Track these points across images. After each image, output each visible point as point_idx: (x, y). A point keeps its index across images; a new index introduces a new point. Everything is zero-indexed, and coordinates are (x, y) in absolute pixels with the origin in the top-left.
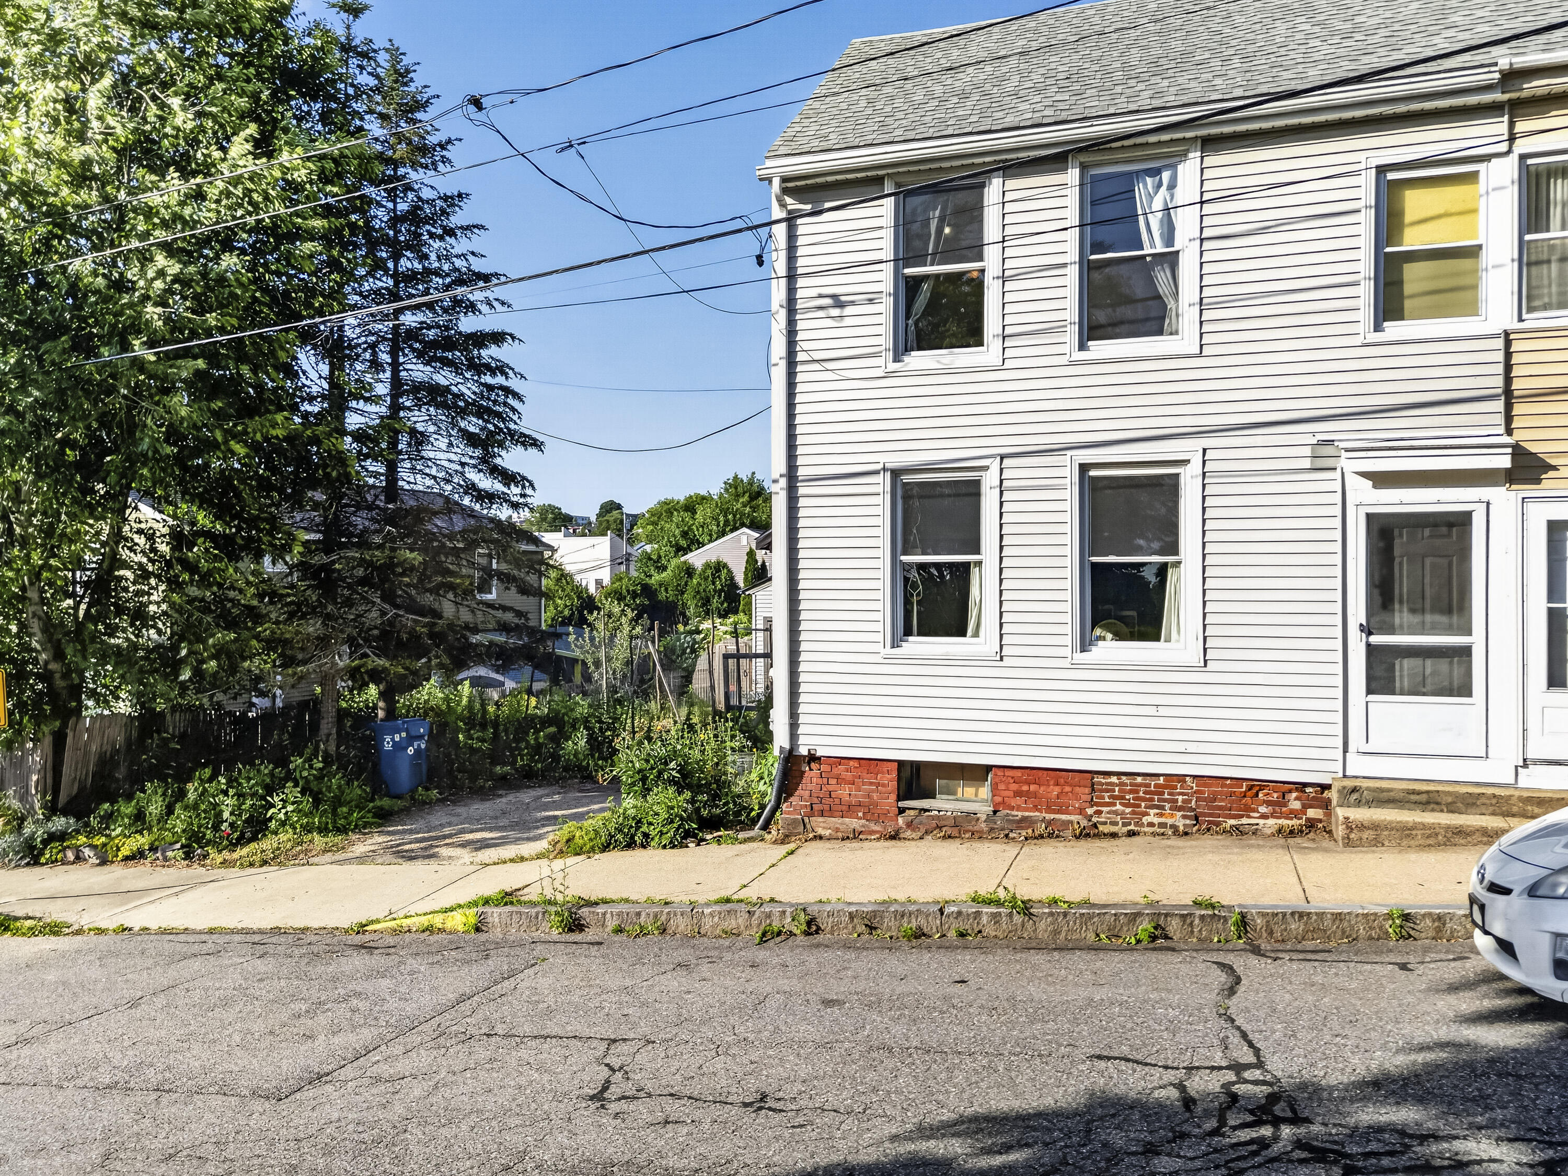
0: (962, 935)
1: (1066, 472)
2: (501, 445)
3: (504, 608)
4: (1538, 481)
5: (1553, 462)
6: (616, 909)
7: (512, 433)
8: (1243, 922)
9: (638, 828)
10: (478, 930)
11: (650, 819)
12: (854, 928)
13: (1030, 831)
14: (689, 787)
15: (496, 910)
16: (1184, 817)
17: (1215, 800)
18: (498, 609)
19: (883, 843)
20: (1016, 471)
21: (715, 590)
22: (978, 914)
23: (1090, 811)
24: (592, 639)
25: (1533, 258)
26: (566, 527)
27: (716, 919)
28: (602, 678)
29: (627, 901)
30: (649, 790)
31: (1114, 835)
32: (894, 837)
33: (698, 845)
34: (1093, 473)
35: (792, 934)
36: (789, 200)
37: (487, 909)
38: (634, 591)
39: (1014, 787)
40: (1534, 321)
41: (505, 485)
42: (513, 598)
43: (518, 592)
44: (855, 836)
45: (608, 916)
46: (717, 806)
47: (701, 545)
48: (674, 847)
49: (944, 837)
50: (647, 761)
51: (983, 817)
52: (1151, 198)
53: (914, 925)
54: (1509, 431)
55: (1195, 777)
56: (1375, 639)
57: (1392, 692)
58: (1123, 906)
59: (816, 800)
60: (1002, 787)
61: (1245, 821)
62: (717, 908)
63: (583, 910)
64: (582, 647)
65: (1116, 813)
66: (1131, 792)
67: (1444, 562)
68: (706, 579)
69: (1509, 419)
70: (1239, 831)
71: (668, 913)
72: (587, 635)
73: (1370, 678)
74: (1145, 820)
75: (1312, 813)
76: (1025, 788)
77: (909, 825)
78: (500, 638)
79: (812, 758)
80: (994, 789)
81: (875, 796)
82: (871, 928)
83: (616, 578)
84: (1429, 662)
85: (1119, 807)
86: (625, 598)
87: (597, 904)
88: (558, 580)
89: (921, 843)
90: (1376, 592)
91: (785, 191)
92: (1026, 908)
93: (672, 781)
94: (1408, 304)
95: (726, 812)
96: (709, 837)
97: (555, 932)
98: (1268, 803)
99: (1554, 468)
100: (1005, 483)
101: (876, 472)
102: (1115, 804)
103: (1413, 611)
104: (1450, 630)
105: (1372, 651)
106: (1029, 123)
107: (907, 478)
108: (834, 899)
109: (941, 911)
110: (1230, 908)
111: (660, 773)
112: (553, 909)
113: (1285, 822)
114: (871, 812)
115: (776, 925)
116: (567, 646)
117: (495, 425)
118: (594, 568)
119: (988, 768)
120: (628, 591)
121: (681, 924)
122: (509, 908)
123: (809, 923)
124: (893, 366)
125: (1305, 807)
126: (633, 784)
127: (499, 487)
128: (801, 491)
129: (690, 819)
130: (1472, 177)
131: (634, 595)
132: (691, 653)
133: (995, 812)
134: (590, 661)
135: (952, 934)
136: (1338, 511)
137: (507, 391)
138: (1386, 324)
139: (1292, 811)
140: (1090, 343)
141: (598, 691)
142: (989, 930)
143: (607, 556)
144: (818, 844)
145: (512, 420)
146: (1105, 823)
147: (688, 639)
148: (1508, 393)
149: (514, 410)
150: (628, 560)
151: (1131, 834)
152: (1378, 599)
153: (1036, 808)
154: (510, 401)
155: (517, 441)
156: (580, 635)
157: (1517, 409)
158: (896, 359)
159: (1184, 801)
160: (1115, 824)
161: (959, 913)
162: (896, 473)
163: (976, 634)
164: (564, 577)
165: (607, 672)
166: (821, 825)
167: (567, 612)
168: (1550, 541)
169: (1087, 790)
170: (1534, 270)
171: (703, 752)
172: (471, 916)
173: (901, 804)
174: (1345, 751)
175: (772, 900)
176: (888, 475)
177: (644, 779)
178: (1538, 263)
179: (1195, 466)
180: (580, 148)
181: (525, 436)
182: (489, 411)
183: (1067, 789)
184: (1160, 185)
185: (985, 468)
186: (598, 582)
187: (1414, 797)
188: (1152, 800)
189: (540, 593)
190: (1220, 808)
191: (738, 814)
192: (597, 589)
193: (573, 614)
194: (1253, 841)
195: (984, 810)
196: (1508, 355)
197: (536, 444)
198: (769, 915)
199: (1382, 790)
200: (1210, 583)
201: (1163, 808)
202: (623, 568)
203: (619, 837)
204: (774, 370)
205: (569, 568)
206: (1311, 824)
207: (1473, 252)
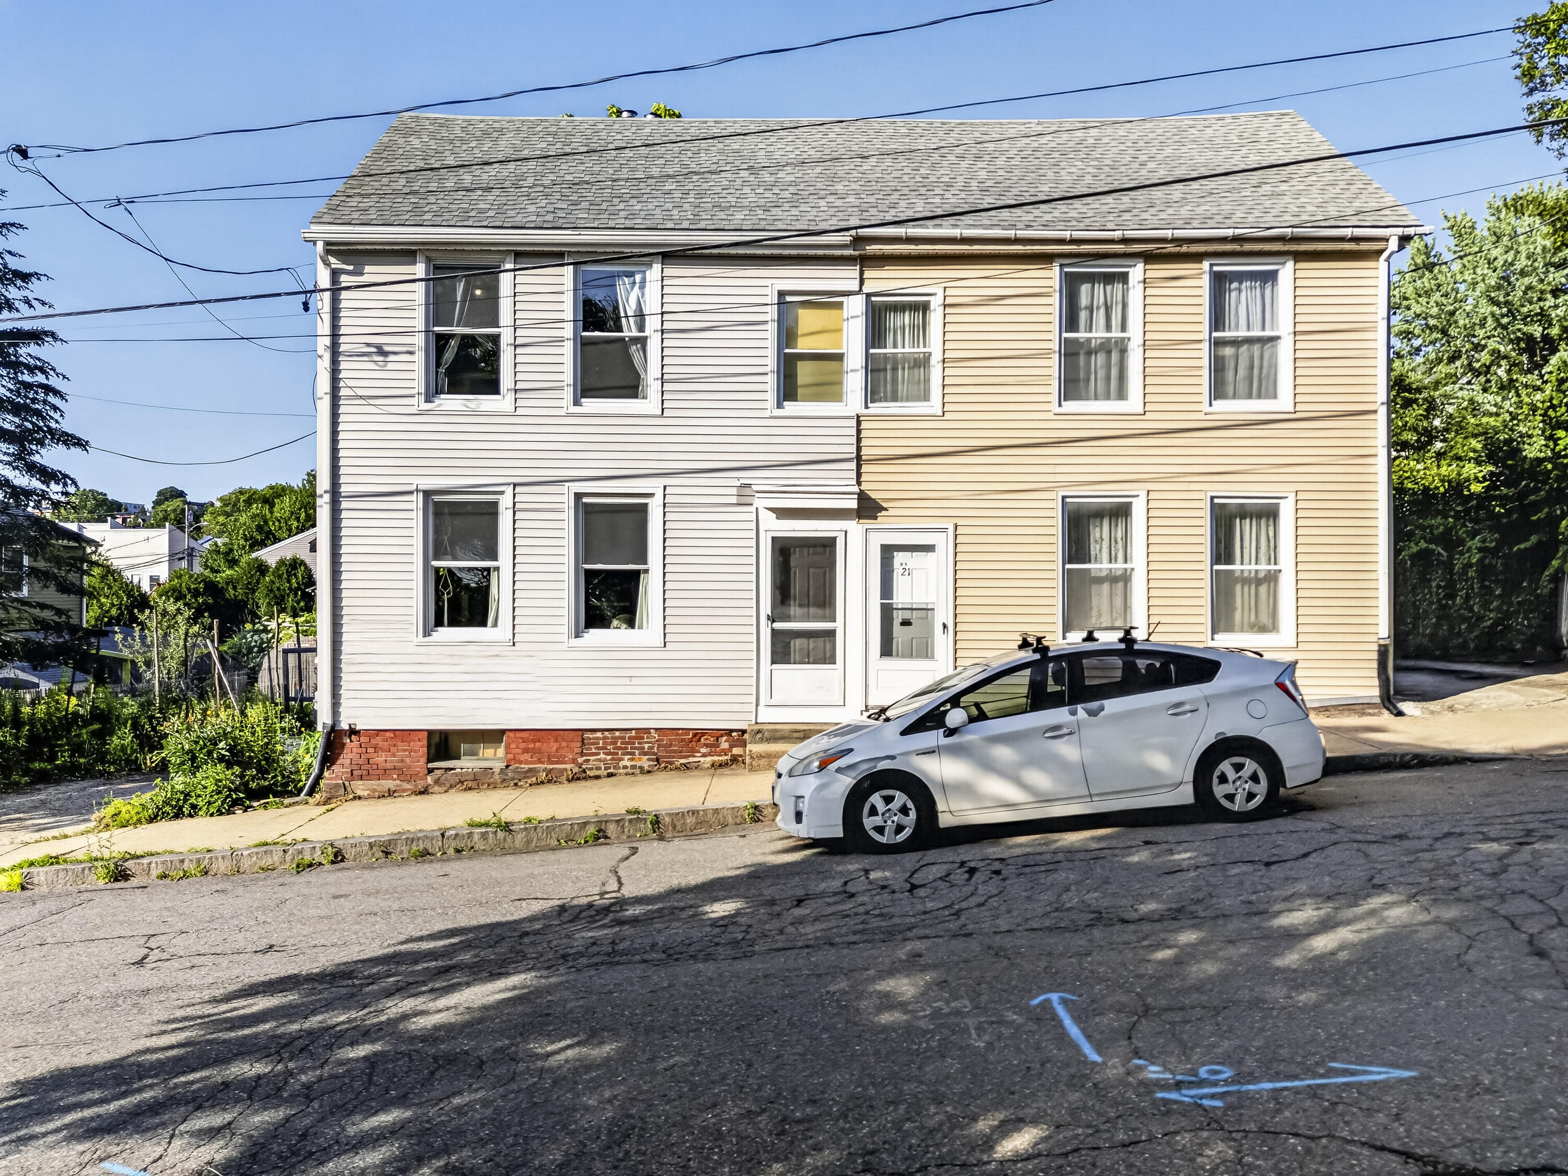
0: (458, 851)
1: (564, 499)
2: (41, 443)
3: (43, 606)
4: (876, 518)
5: (885, 505)
6: (159, 859)
7: (51, 431)
8: (656, 822)
9: (185, 800)
10: (23, 888)
11: (198, 792)
12: (373, 855)
13: (534, 779)
14: (239, 764)
15: (41, 869)
16: (649, 760)
17: (671, 745)
18: (35, 607)
19: (413, 797)
20: (526, 496)
21: (290, 589)
22: (470, 835)
23: (580, 760)
24: (143, 638)
25: (875, 367)
26: (114, 517)
27: (254, 859)
28: (154, 677)
29: (171, 852)
30: (198, 768)
31: (597, 777)
32: (424, 792)
33: (245, 811)
34: (585, 500)
35: (320, 864)
36: (332, 260)
37: (32, 869)
38: (196, 589)
39: (523, 745)
40: (877, 408)
41: (43, 482)
42: (51, 595)
43: (58, 591)
44: (391, 793)
45: (153, 865)
46: (265, 779)
47: (277, 540)
48: (221, 814)
49: (465, 790)
50: (196, 743)
51: (497, 771)
52: (628, 294)
53: (421, 847)
54: (859, 483)
55: (656, 729)
56: (778, 625)
57: (788, 662)
58: (577, 818)
59: (355, 767)
60: (513, 746)
61: (691, 760)
62: (256, 850)
63: (130, 862)
64: (131, 647)
65: (600, 760)
66: (612, 743)
67: (822, 571)
68: (280, 577)
69: (859, 475)
70: (686, 767)
71: (211, 858)
72: (137, 634)
73: (774, 653)
74: (621, 764)
75: (736, 751)
76: (531, 746)
77: (437, 782)
78: (38, 637)
79: (353, 732)
80: (507, 747)
81: (408, 760)
82: (387, 854)
83: (175, 575)
84: (811, 640)
85: (602, 756)
86: (185, 596)
87: (142, 857)
88: (103, 577)
89: (445, 796)
90: (778, 592)
91: (328, 252)
92: (507, 827)
93: (221, 759)
94: (800, 391)
95: (275, 784)
96: (255, 804)
97: (101, 883)
98: (707, 746)
99: (886, 509)
100: (517, 506)
101: (411, 493)
102: (598, 754)
103: (801, 606)
104: (824, 619)
105: (775, 633)
106: (532, 225)
107: (437, 498)
108: (357, 834)
109: (443, 835)
110: (649, 814)
111: (210, 753)
112: (99, 864)
113: (716, 758)
114: (403, 773)
115: (307, 858)
116: (114, 646)
117: (32, 422)
118: (147, 564)
119: (503, 732)
120: (189, 589)
121: (222, 866)
122: (56, 867)
123: (336, 855)
124: (426, 406)
125: (731, 747)
126: (183, 763)
127: (36, 484)
128: (344, 505)
129: (236, 790)
130: (839, 305)
131: (196, 593)
132: (259, 652)
133: (507, 767)
134: (140, 660)
135: (451, 851)
136: (753, 534)
137: (48, 389)
138: (785, 403)
139: (723, 750)
140: (583, 400)
141: (150, 690)
142: (480, 846)
143: (165, 550)
144: (357, 802)
145: (52, 418)
146: (591, 769)
147: (256, 637)
148: (859, 457)
149: (55, 408)
150: (190, 555)
151: (610, 775)
152: (779, 598)
153: (539, 761)
154: (51, 399)
155: (59, 440)
156: (128, 634)
157: (865, 468)
158: (428, 400)
159: (649, 748)
160: (599, 768)
161: (457, 835)
162: (427, 494)
163: (495, 625)
164: (109, 572)
165: (160, 671)
166: (360, 787)
167: (114, 612)
168: (883, 559)
169: (579, 744)
170: (876, 374)
171: (253, 734)
172: (17, 877)
173: (430, 765)
174: (757, 705)
175: (305, 840)
176: (421, 495)
177: (194, 759)
178: (878, 370)
179: (658, 499)
180: (128, 206)
181: (67, 434)
182: (26, 408)
183: (564, 744)
184: (634, 283)
185: (502, 493)
186: (154, 580)
187: (795, 735)
188: (626, 748)
189: (81, 592)
190: (674, 751)
191: (286, 785)
192: (151, 586)
193: (122, 614)
194: (695, 773)
195: (498, 766)
196: (859, 431)
197: (80, 443)
198: (300, 852)
199: (776, 731)
200: (668, 586)
201: (633, 754)
202: (184, 564)
203: (168, 809)
204: (319, 403)
205: (116, 564)
206: (735, 759)
207: (839, 357)
